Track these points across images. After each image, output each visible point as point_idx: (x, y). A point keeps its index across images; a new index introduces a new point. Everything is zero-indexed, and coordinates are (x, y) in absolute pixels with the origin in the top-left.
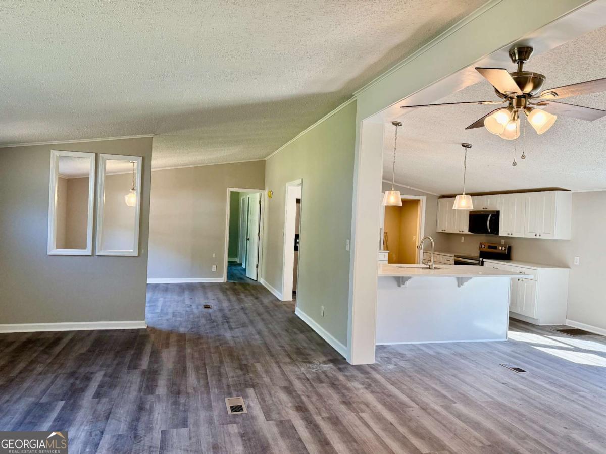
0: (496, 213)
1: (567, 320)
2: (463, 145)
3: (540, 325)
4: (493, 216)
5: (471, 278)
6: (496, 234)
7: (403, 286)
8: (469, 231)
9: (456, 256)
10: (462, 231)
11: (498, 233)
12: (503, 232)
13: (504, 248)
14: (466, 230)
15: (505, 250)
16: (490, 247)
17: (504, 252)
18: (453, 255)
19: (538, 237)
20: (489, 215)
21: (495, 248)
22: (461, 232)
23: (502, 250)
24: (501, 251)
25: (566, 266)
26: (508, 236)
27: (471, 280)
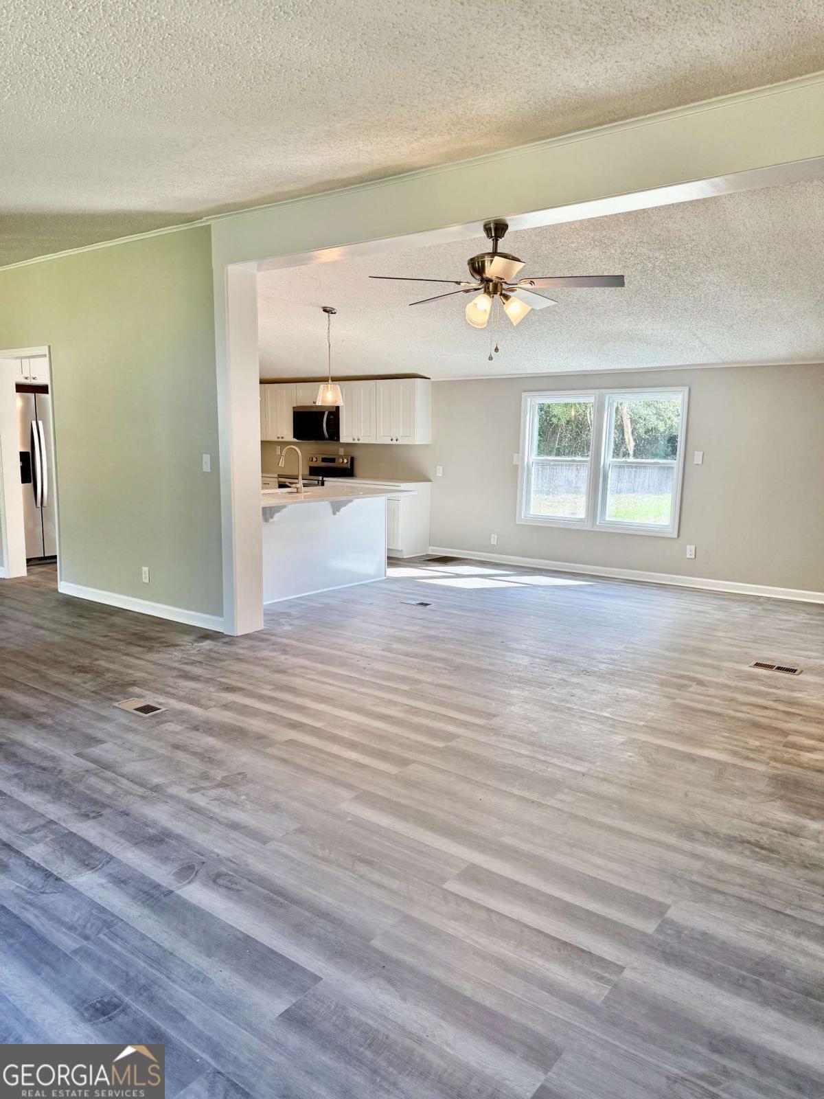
0: (334, 410)
1: (431, 547)
2: (325, 310)
3: (405, 557)
4: (330, 413)
5: (351, 501)
6: (336, 440)
7: (271, 520)
8: (294, 437)
9: (280, 476)
10: (282, 438)
11: (338, 439)
12: (346, 436)
13: (345, 461)
14: (288, 435)
15: (347, 463)
16: (324, 460)
17: (345, 466)
18: (276, 476)
19: (394, 442)
20: (324, 412)
21: (333, 460)
22: (280, 440)
23: (343, 462)
24: (341, 465)
25: (427, 480)
26: (354, 442)
27: (352, 503)
